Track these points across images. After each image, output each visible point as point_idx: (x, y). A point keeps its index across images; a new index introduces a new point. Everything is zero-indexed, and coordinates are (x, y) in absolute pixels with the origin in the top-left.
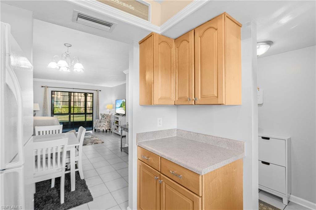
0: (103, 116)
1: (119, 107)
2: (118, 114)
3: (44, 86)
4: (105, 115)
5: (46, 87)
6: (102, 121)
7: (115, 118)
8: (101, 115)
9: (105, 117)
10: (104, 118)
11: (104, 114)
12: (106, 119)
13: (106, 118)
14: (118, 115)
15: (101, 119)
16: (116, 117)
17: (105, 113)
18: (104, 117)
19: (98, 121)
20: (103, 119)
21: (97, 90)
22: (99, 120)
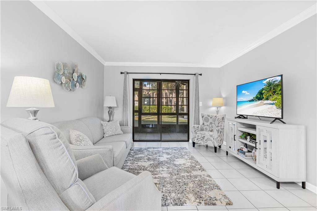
0: (206, 120)
1: (252, 101)
2: (242, 115)
3: (124, 72)
4: (209, 118)
5: (126, 73)
6: (205, 127)
7: (239, 124)
8: (203, 117)
9: (211, 120)
10: (208, 124)
11: (209, 116)
12: (213, 125)
13: (211, 123)
14: (245, 118)
15: (203, 124)
16: (241, 123)
17: (208, 114)
18: (207, 122)
19: (198, 128)
20: (206, 124)
21: (195, 74)
22: (200, 126)
